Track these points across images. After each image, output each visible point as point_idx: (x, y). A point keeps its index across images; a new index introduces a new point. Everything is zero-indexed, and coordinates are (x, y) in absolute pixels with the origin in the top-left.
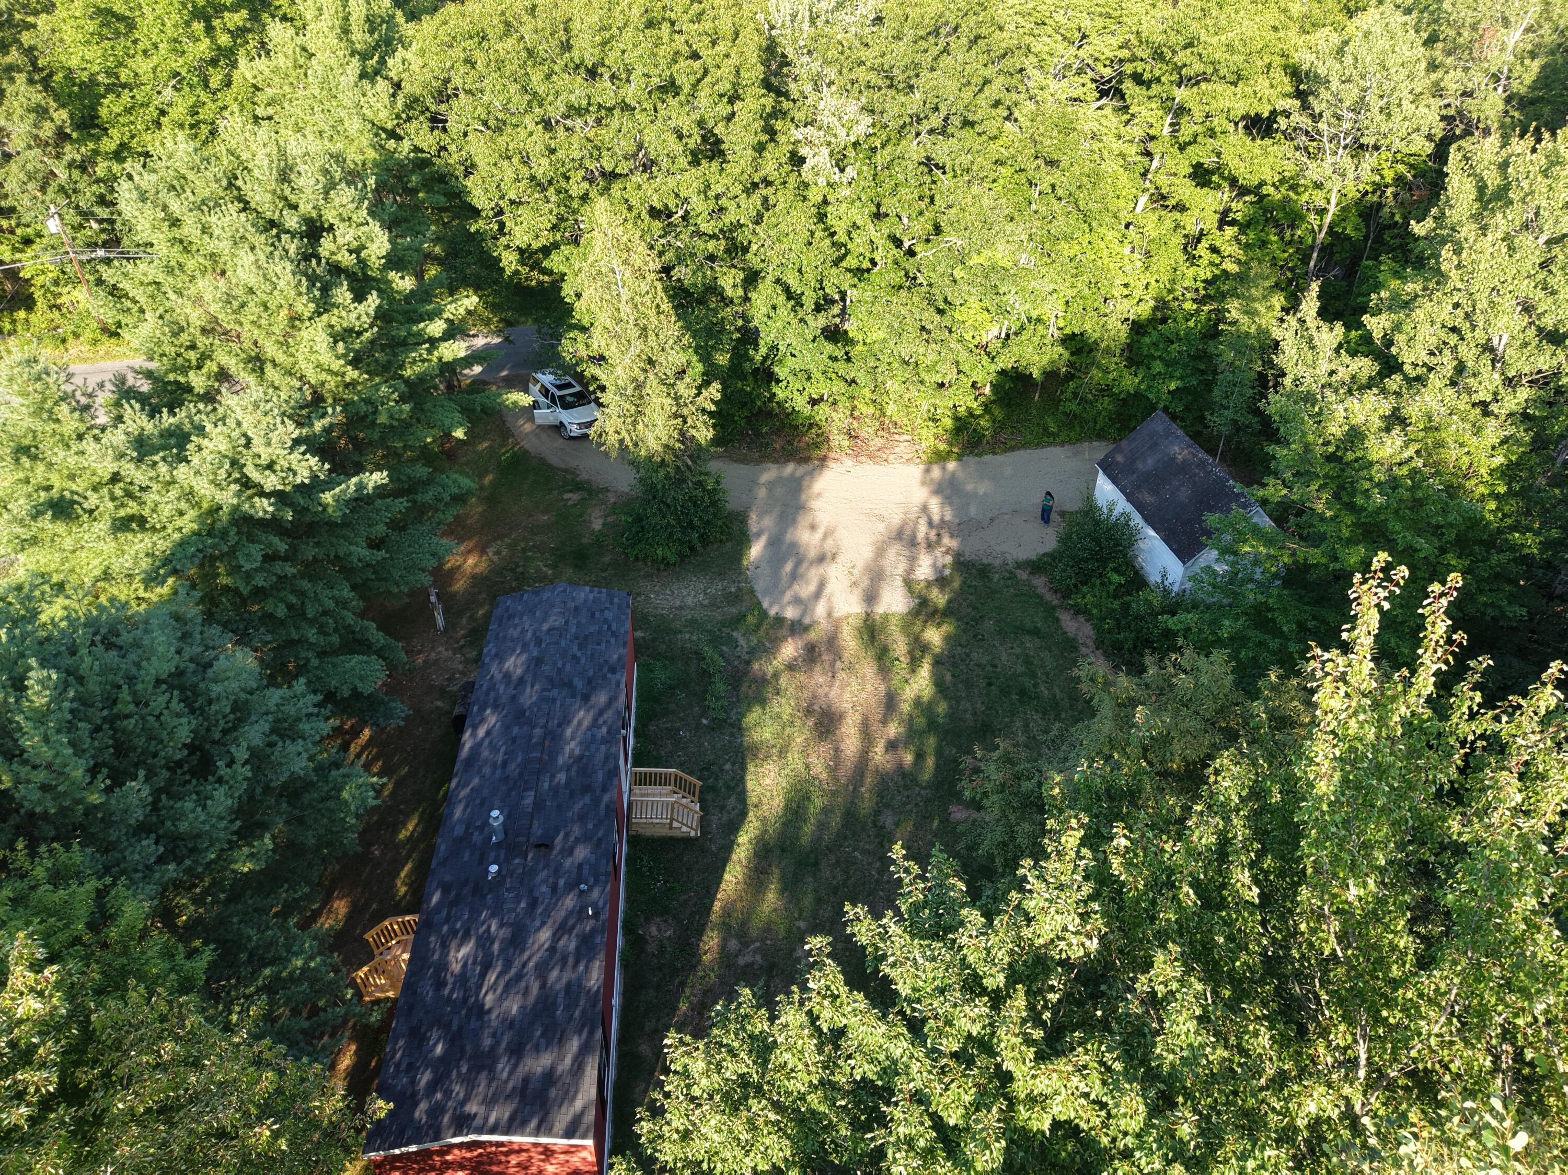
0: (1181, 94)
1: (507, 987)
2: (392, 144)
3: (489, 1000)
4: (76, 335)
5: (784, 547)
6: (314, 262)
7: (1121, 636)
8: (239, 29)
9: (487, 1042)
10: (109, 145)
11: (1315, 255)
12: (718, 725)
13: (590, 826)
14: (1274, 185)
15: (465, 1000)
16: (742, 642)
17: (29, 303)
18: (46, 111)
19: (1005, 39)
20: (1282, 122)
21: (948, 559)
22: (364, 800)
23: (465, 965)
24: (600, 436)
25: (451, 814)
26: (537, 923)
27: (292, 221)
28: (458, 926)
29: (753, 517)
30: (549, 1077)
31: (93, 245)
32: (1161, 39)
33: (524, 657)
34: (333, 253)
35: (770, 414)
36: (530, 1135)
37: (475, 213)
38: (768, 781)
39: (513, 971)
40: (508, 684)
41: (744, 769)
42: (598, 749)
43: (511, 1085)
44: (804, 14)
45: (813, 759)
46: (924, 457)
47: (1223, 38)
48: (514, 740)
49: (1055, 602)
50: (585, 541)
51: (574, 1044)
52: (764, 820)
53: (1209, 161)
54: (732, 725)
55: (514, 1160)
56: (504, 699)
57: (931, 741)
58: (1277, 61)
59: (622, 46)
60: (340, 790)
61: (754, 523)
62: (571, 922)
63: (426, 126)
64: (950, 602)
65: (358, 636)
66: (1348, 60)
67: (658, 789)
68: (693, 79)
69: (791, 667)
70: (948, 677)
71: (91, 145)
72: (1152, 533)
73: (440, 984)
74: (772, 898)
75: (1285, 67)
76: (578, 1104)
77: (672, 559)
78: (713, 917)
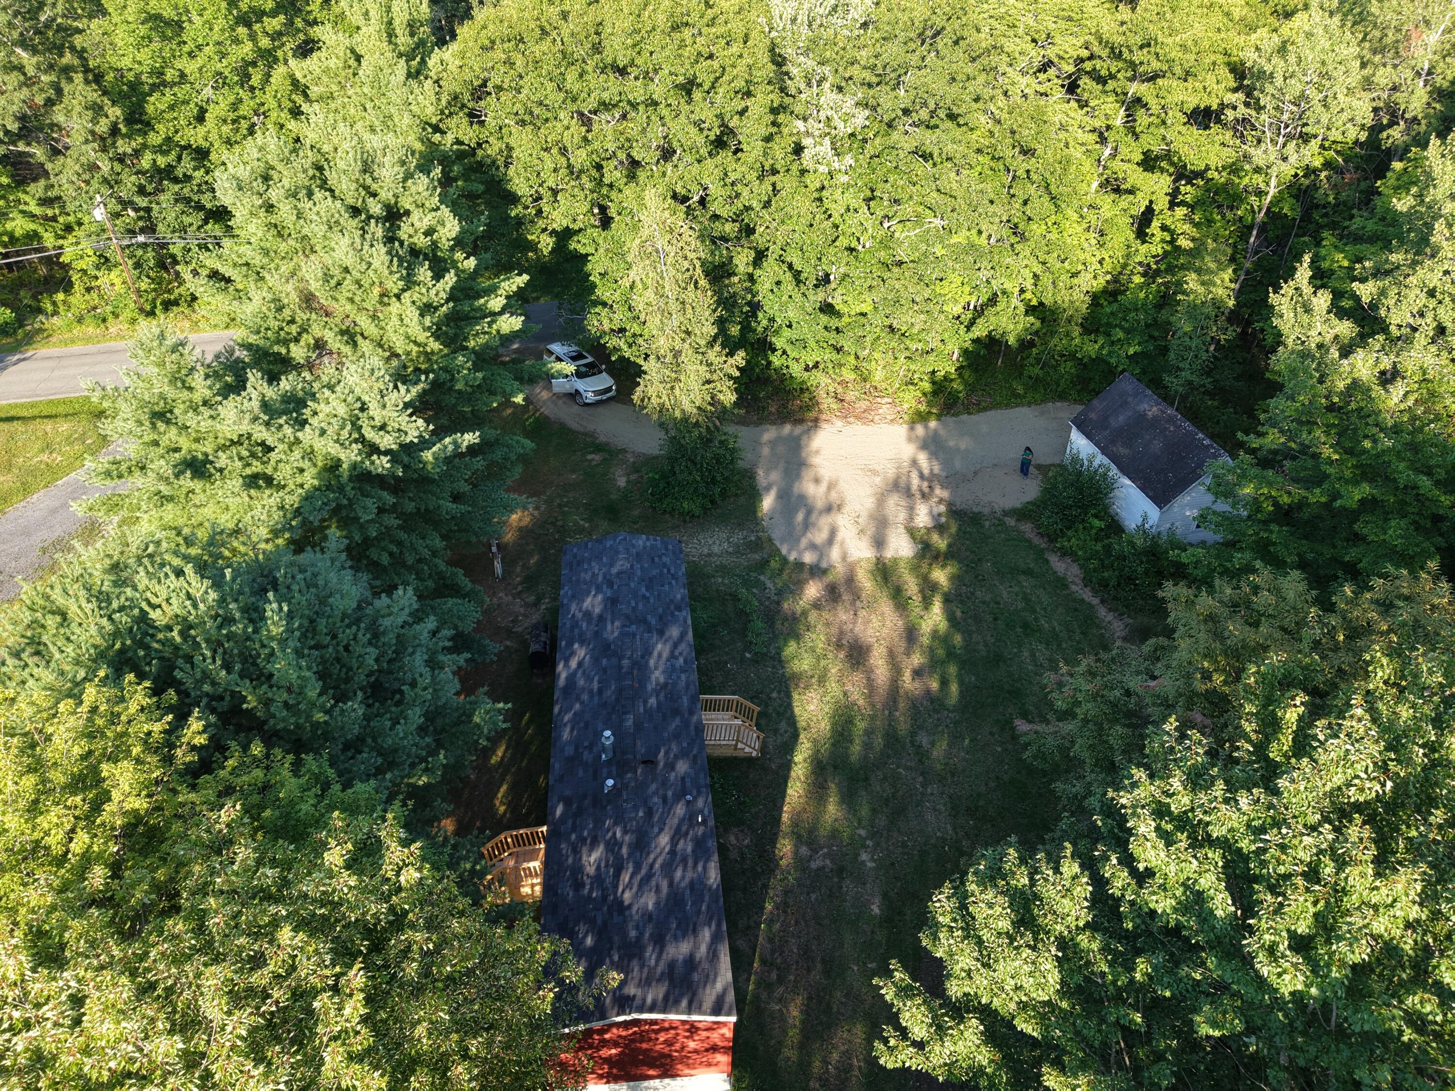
0: (1134, 88)
1: (640, 886)
2: (437, 137)
3: (627, 896)
4: (116, 315)
5: (793, 499)
6: (397, 244)
7: (1106, 574)
8: (275, 32)
9: (633, 934)
10: (155, 139)
11: (1255, 232)
12: (759, 659)
13: (685, 745)
14: (1217, 170)
15: (604, 898)
16: (769, 584)
17: (68, 287)
18: (101, 108)
19: (984, 40)
20: (1230, 114)
21: (942, 508)
22: (495, 723)
23: (598, 868)
24: (642, 400)
25: (560, 736)
26: (656, 830)
27: (376, 209)
28: (585, 833)
29: (761, 472)
30: (691, 963)
31: (132, 232)
32: (1120, 39)
33: (600, 597)
34: (410, 236)
35: (766, 381)
36: (682, 1013)
37: (513, 199)
38: (812, 707)
39: (643, 871)
40: (589, 622)
41: (789, 696)
42: (679, 677)
43: (659, 970)
44: (802, 18)
45: (849, 687)
46: (906, 417)
47: (1178, 39)
48: (605, 671)
49: (1043, 545)
50: (613, 497)
51: (706, 934)
52: (815, 741)
53: (1157, 148)
54: (773, 658)
55: (662, 1037)
56: (589, 635)
57: (952, 670)
58: (1220, 59)
59: (651, 49)
60: (470, 716)
61: (762, 477)
62: (684, 828)
63: (465, 120)
64: (950, 546)
65: (449, 582)
66: (1292, 59)
67: (720, 715)
68: (712, 77)
69: (817, 605)
70: (959, 614)
71: (140, 140)
72: (1128, 482)
73: (578, 885)
74: (833, 809)
75: (1228, 64)
76: (719, 986)
77: (697, 511)
78: (783, 827)
